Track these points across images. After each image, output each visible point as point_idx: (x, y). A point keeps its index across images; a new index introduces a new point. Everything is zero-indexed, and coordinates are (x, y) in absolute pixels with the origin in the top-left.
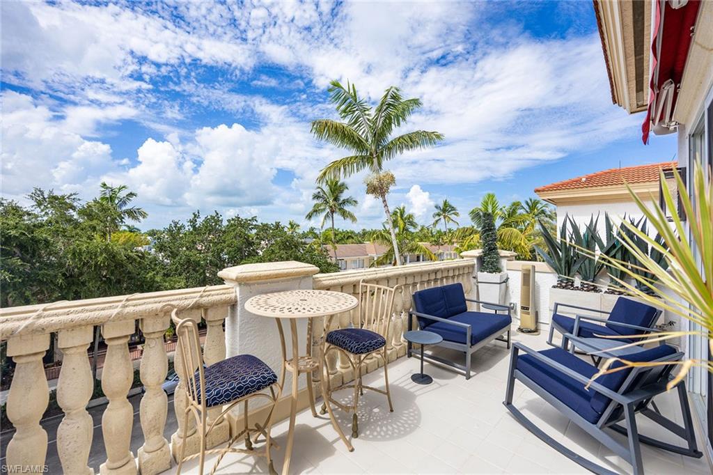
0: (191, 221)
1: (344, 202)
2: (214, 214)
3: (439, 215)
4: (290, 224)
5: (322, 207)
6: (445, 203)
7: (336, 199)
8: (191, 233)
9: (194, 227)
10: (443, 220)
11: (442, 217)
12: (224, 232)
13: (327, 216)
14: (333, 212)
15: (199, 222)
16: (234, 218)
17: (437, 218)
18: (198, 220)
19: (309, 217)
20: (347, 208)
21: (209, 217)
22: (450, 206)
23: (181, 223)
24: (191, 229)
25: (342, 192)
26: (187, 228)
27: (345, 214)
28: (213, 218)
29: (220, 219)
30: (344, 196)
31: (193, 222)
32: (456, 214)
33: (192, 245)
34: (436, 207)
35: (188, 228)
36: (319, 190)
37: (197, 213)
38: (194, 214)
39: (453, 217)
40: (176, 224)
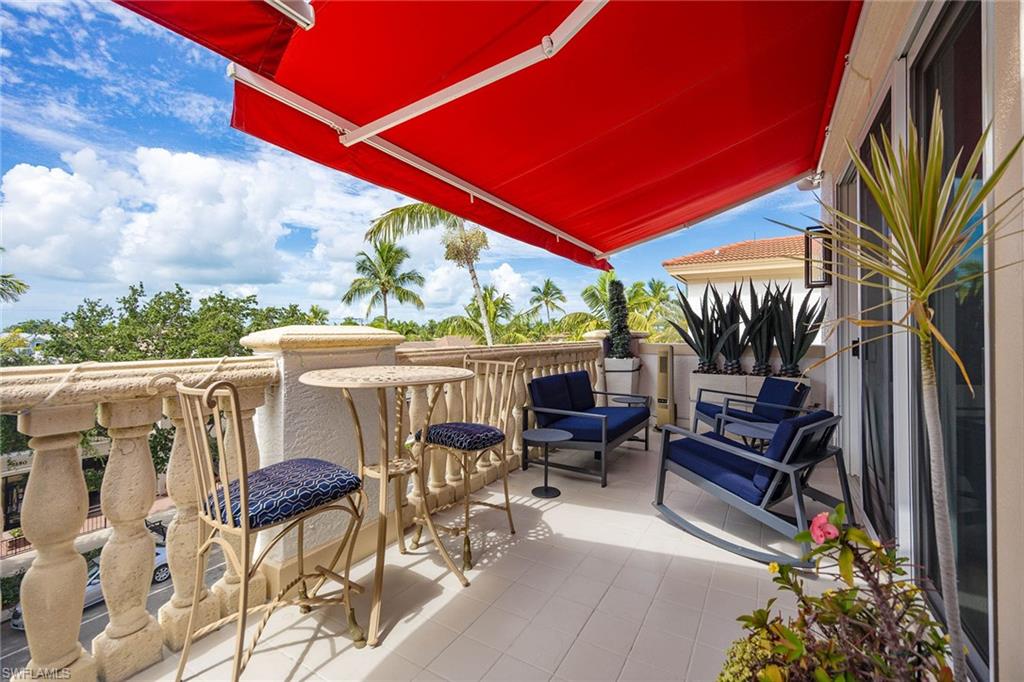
0: (125, 301)
1: (403, 278)
2: (174, 290)
3: (538, 300)
4: (312, 310)
5: (367, 285)
6: (548, 284)
7: (390, 272)
8: (127, 322)
9: (133, 312)
10: (544, 305)
11: (543, 302)
12: (194, 321)
13: (376, 296)
14: (385, 292)
15: (143, 303)
16: (213, 296)
17: (536, 304)
18: (139, 299)
19: (348, 299)
20: (410, 287)
21: (163, 294)
22: (555, 288)
23: (103, 305)
24: (126, 315)
25: (400, 262)
26: (116, 314)
27: (404, 296)
28: (170, 296)
29: (185, 298)
30: (404, 268)
31: (130, 303)
32: (563, 299)
33: (128, 342)
34: (535, 289)
35: (119, 311)
36: (364, 257)
37: (137, 287)
38: (132, 288)
39: (558, 303)
40: (92, 306)
